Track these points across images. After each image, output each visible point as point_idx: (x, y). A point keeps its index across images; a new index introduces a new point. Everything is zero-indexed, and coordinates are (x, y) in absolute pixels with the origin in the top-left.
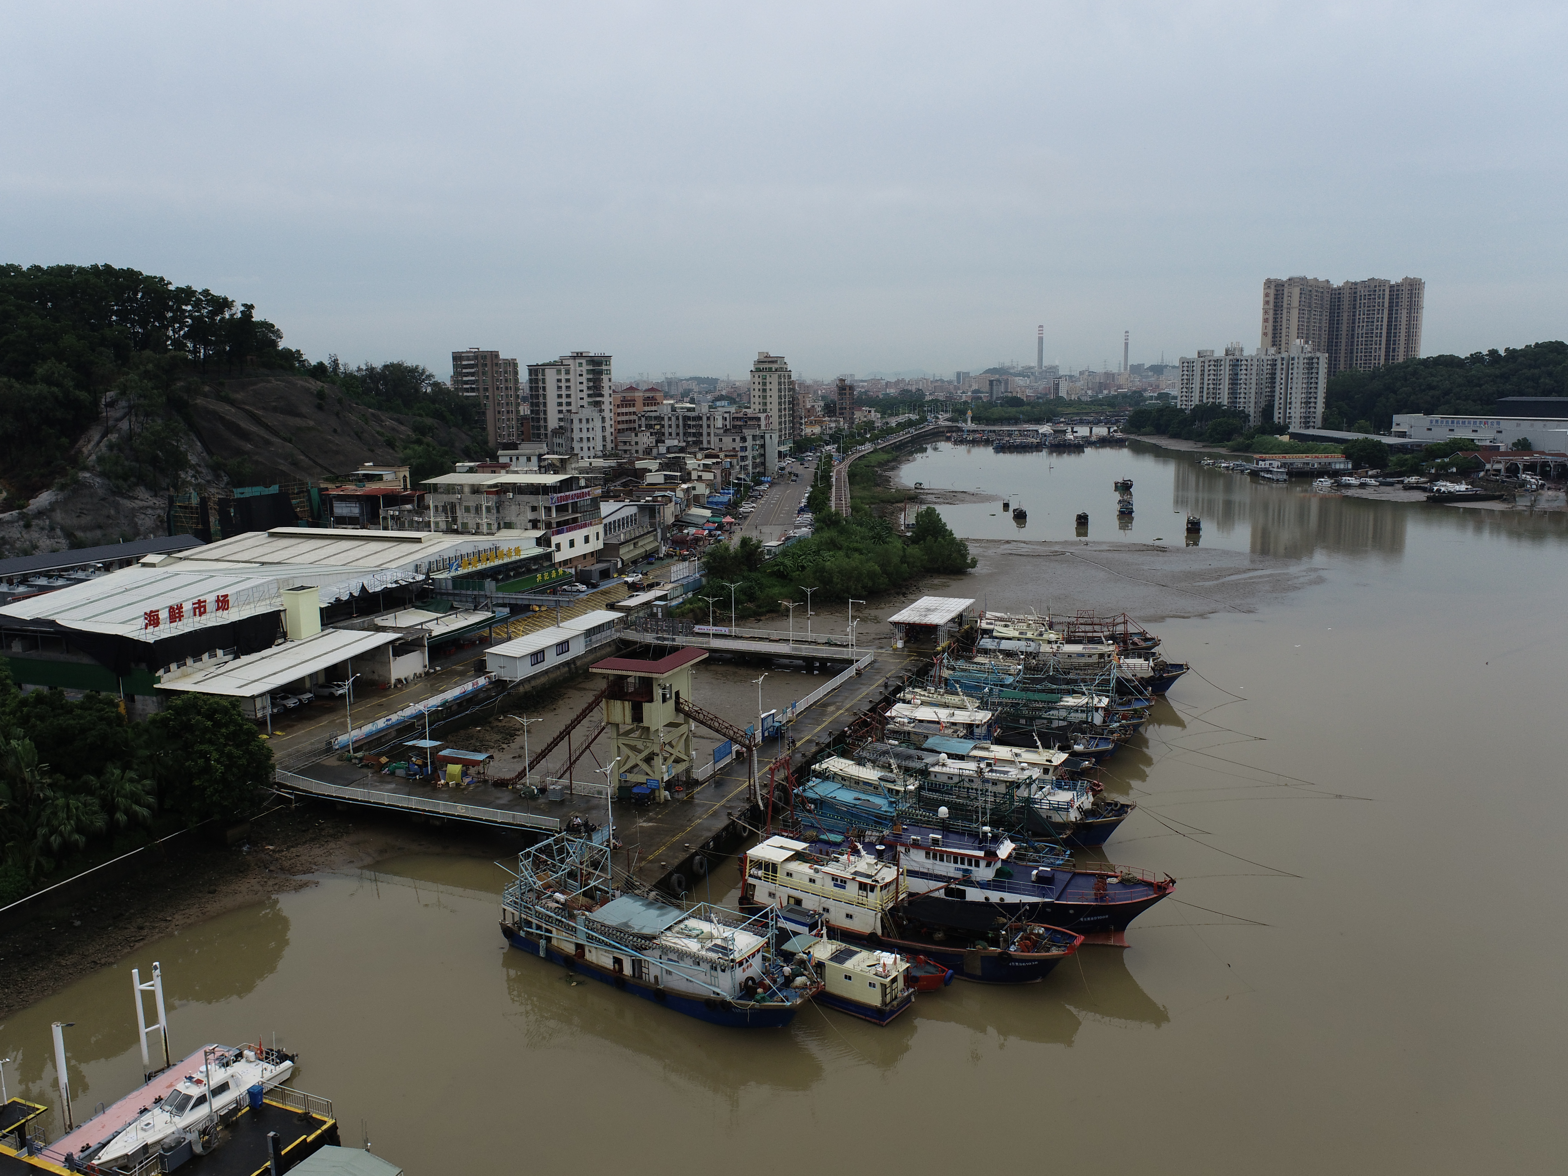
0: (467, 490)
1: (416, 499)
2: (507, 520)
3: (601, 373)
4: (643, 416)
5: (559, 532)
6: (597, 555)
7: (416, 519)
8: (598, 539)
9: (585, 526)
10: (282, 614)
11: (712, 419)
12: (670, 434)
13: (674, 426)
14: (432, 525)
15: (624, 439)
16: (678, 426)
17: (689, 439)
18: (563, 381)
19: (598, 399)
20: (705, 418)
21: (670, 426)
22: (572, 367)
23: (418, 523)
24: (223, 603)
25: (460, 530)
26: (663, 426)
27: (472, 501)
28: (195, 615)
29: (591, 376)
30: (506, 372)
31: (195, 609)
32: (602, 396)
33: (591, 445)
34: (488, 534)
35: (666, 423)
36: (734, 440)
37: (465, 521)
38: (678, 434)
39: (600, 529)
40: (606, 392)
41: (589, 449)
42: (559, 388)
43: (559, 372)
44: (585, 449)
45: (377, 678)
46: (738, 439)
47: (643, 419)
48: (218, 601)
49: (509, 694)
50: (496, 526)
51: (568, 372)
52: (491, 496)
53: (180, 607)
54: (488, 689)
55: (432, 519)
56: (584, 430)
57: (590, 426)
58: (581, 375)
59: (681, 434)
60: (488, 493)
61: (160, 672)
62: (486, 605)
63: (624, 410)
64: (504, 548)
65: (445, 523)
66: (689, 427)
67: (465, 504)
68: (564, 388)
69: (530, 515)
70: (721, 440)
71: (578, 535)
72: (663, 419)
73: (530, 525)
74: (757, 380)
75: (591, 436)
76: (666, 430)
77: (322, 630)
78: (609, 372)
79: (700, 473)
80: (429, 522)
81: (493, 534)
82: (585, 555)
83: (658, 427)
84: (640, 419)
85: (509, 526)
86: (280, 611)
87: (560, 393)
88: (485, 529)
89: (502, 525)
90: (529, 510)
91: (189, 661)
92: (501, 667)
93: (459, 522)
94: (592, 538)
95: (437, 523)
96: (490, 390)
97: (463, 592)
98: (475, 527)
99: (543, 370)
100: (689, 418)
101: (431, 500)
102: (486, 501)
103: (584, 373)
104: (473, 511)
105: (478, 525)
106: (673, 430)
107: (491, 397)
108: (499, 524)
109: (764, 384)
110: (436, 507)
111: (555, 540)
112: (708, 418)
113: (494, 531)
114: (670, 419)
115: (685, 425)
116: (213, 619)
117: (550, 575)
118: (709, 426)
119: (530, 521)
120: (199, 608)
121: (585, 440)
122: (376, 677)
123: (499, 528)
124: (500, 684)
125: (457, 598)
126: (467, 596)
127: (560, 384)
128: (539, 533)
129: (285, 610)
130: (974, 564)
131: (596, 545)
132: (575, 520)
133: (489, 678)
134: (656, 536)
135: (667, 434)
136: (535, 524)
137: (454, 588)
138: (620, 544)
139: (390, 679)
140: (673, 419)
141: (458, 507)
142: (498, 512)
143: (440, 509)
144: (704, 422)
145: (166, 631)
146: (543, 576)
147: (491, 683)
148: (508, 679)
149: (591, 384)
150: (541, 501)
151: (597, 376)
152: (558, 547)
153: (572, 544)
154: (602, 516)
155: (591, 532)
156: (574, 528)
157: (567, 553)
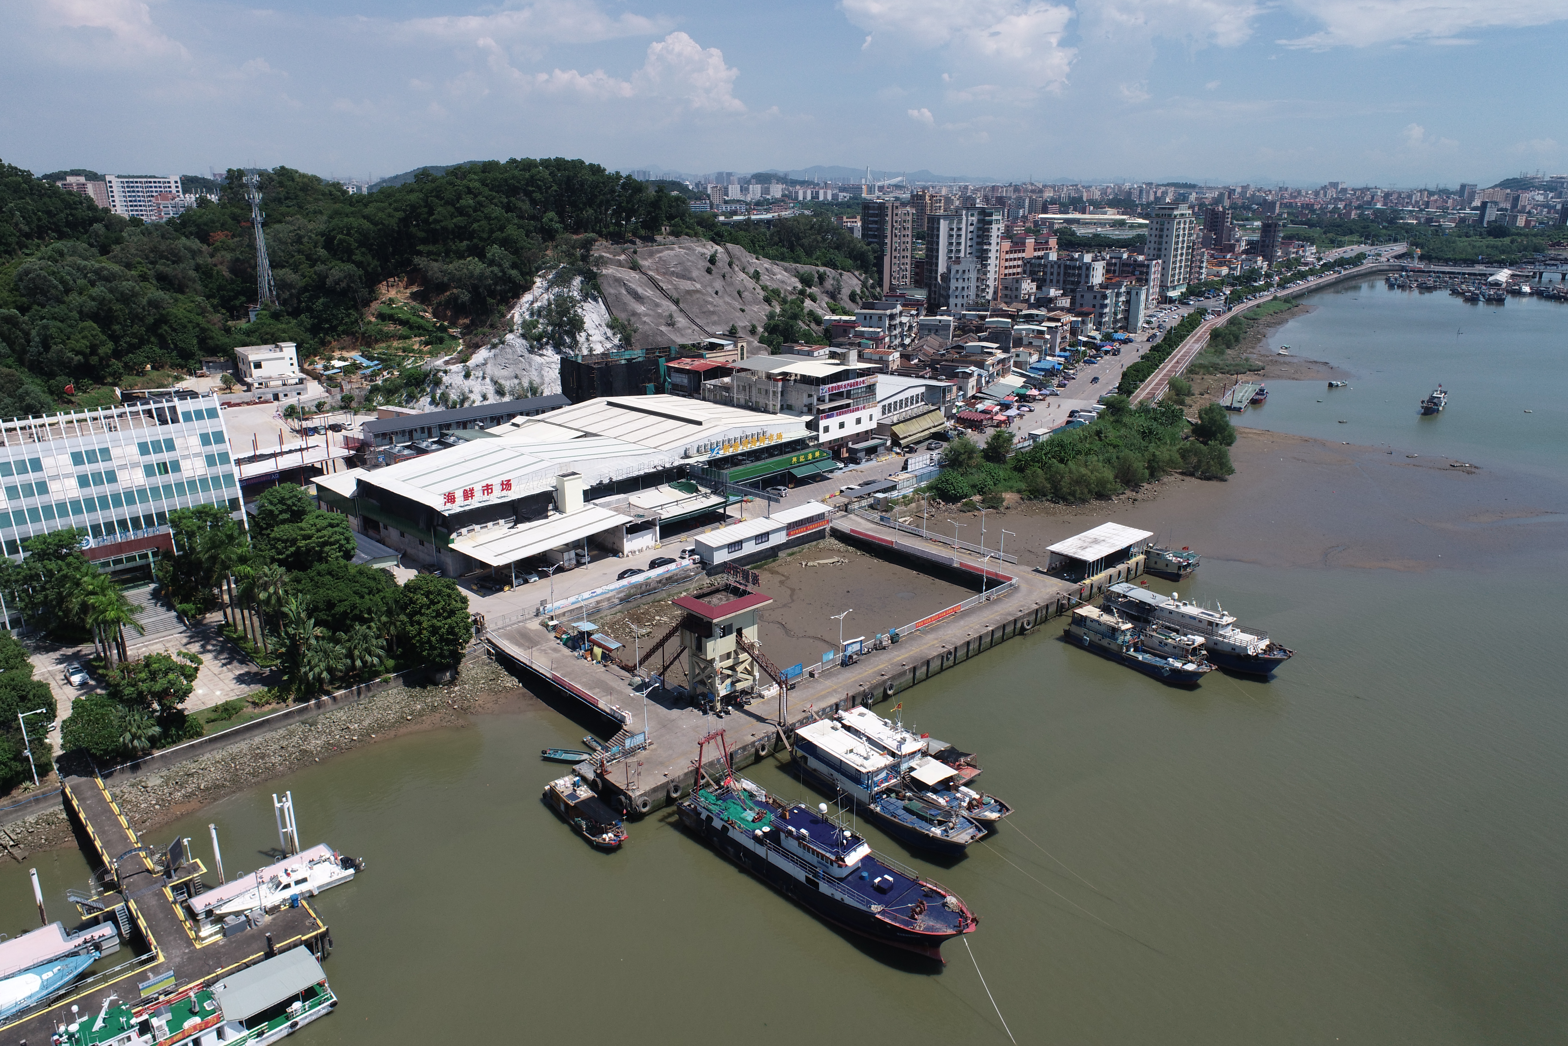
3: (990, 223)
4: (1028, 263)
5: (830, 417)
6: (868, 435)
8: (871, 420)
9: (858, 409)
10: (556, 493)
12: (1051, 281)
13: (1055, 274)
15: (1007, 285)
16: (1059, 274)
18: (956, 229)
19: (985, 247)
20: (1084, 268)
21: (1052, 274)
22: (965, 217)
23: (725, 397)
24: (507, 485)
25: (753, 407)
26: (1045, 273)
27: (763, 385)
28: (484, 494)
29: (981, 226)
31: (484, 491)
32: (989, 244)
33: (966, 293)
34: (771, 414)
35: (1049, 270)
37: (758, 401)
38: (1058, 281)
39: (873, 412)
42: (951, 236)
43: (952, 221)
47: (1028, 265)
48: (502, 484)
50: (779, 407)
51: (960, 222)
52: (778, 382)
53: (472, 490)
54: (689, 570)
55: (735, 395)
56: (961, 280)
57: (966, 276)
58: (972, 225)
59: (1061, 282)
60: (776, 380)
61: (454, 536)
62: (725, 489)
63: (1012, 256)
64: (769, 434)
65: (744, 402)
66: (1069, 276)
67: (759, 386)
68: (955, 237)
69: (805, 402)
72: (1046, 266)
74: (1155, 226)
75: (966, 285)
76: (1048, 277)
77: (585, 505)
78: (998, 222)
82: (856, 434)
83: (1040, 274)
84: (1025, 265)
85: (790, 407)
86: (554, 491)
87: (951, 241)
91: (477, 527)
94: (865, 420)
98: (764, 406)
99: (939, 219)
100: (1069, 267)
102: (773, 387)
104: (763, 392)
105: (767, 406)
106: (1055, 278)
108: (782, 405)
109: (1162, 230)
113: (777, 412)
114: (1052, 267)
116: (499, 498)
117: (806, 458)
119: (805, 407)
120: (487, 490)
123: (780, 410)
124: (701, 565)
125: (703, 482)
127: (952, 233)
128: (809, 418)
129: (558, 490)
131: (869, 425)
132: (848, 405)
133: (693, 559)
136: (807, 410)
138: (893, 425)
139: (623, 551)
140: (1056, 266)
141: (753, 388)
142: (782, 395)
143: (741, 388)
144: (1083, 272)
145: (461, 506)
146: (798, 459)
147: (693, 564)
148: (708, 562)
150: (814, 390)
151: (987, 226)
152: (826, 429)
153: (842, 425)
154: (878, 399)
155: (864, 414)
156: (846, 413)
157: (835, 434)
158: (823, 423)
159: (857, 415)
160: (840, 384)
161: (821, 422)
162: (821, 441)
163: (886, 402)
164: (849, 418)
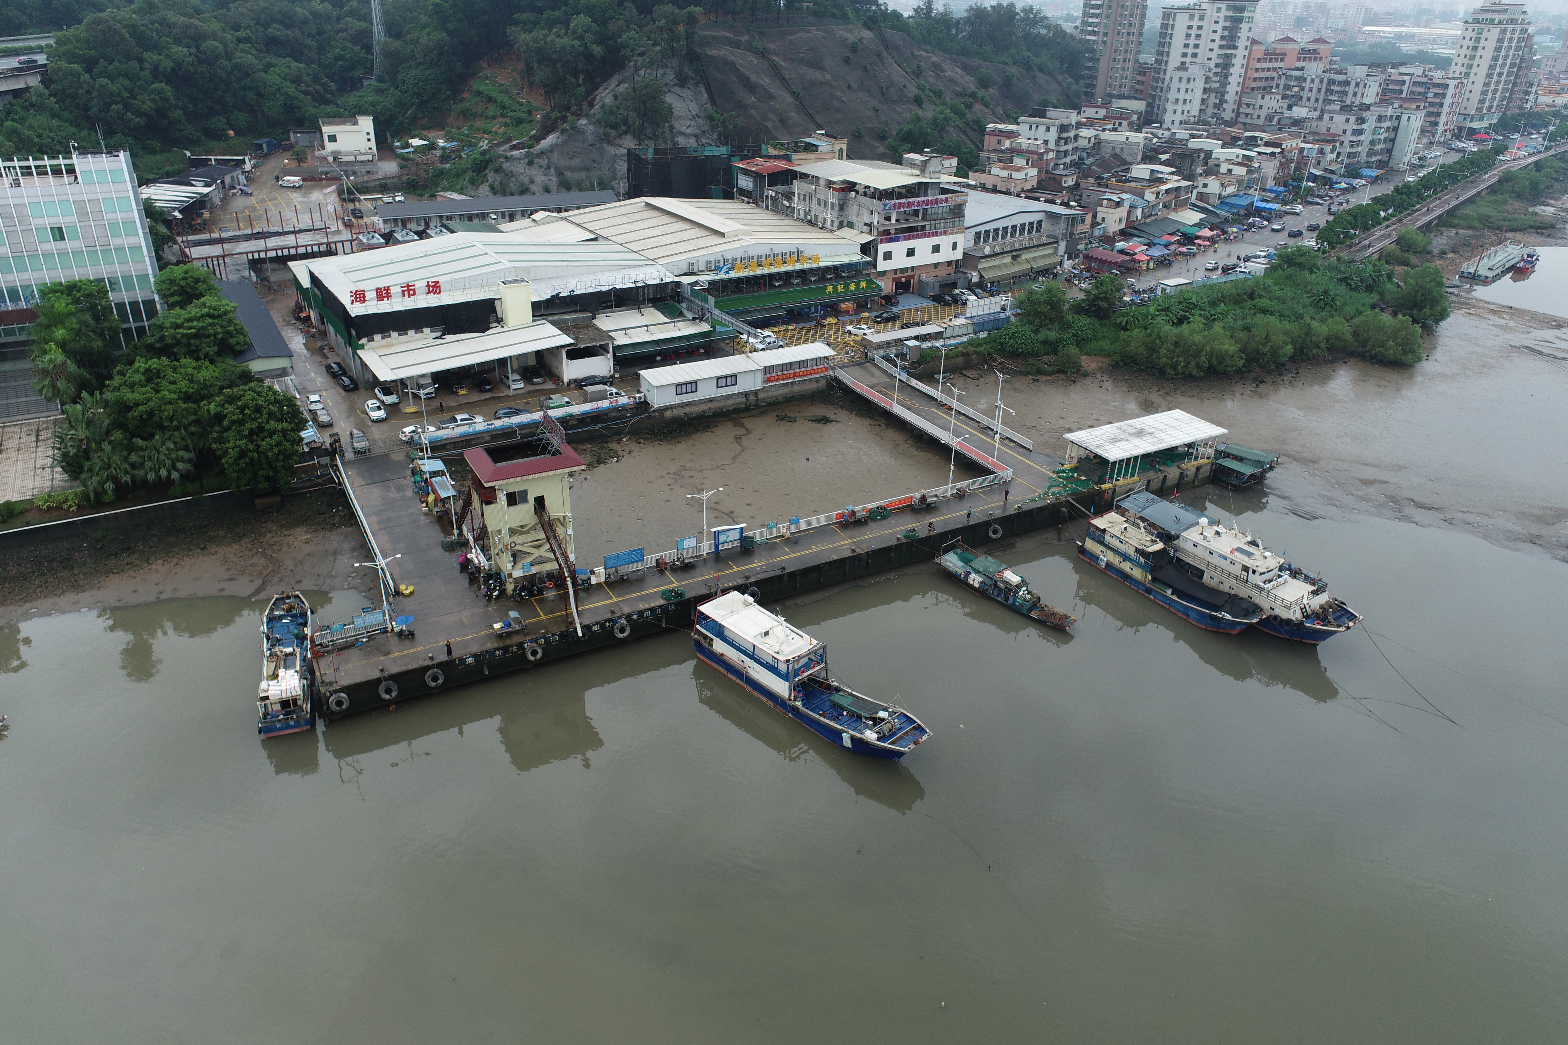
2: (850, 219)
3: (1240, 20)
4: (1284, 74)
5: (892, 240)
6: (957, 265)
7: (786, 204)
8: (954, 249)
9: (936, 234)
10: (497, 303)
11: (1362, 85)
12: (1309, 99)
13: (1315, 90)
14: (795, 213)
15: (1249, 101)
16: (1319, 90)
18: (1195, 28)
19: (1229, 51)
20: (1353, 84)
21: (1311, 90)
22: (1208, 13)
23: (786, 208)
24: (434, 288)
25: (812, 222)
26: (1303, 89)
27: (824, 194)
28: (404, 296)
29: (1228, 24)
30: (1131, 15)
31: (403, 291)
32: (1235, 48)
35: (1307, 85)
37: (816, 214)
40: (1242, 43)
42: (1188, 36)
43: (1192, 17)
44: (1179, 112)
47: (1283, 78)
48: (428, 286)
49: (646, 416)
50: (837, 224)
51: (1202, 18)
52: (835, 193)
53: (387, 289)
55: (796, 206)
56: (1183, 91)
57: (1190, 87)
58: (1217, 22)
60: (834, 189)
61: (363, 341)
65: (803, 213)
66: (1331, 94)
67: (818, 196)
68: (1193, 36)
69: (866, 218)
70: (1331, 118)
71: (922, 244)
72: (1305, 80)
73: (864, 228)
75: (1188, 97)
76: (1305, 94)
77: (534, 321)
78: (1250, 19)
79: (1231, 167)
80: (794, 210)
81: (833, 232)
82: (935, 264)
83: (1296, 89)
84: (1280, 77)
85: (851, 225)
86: (495, 299)
87: (1187, 42)
88: (828, 225)
90: (866, 213)
91: (394, 334)
92: (647, 390)
94: (946, 248)
96: (1110, 35)
97: (696, 301)
99: (1175, 14)
100: (1334, 82)
101: (796, 187)
102: (833, 198)
103: (1221, 20)
104: (823, 204)
105: (824, 221)
106: (1313, 96)
107: (1109, 42)
108: (840, 222)
110: (799, 195)
112: (1357, 84)
113: (834, 229)
114: (1313, 81)
115: (1327, 91)
116: (423, 301)
117: (846, 287)
118: (1355, 94)
119: (865, 223)
120: (409, 290)
121: (1181, 102)
124: (643, 406)
125: (689, 306)
126: (696, 305)
127: (1190, 32)
129: (500, 299)
131: (949, 256)
133: (635, 397)
134: (1056, 248)
138: (984, 257)
139: (562, 378)
140: (1317, 81)
141: (813, 198)
144: (1351, 89)
145: (373, 307)
146: (835, 288)
147: (634, 403)
148: (652, 403)
149: (1226, 33)
150: (877, 206)
151: (1235, 25)
152: (888, 256)
153: (911, 253)
154: (967, 224)
155: (945, 241)
156: (918, 237)
157: (900, 261)
158: (883, 248)
159: (935, 240)
160: (911, 200)
161: (880, 246)
162: (879, 269)
163: (982, 229)
164: (922, 246)
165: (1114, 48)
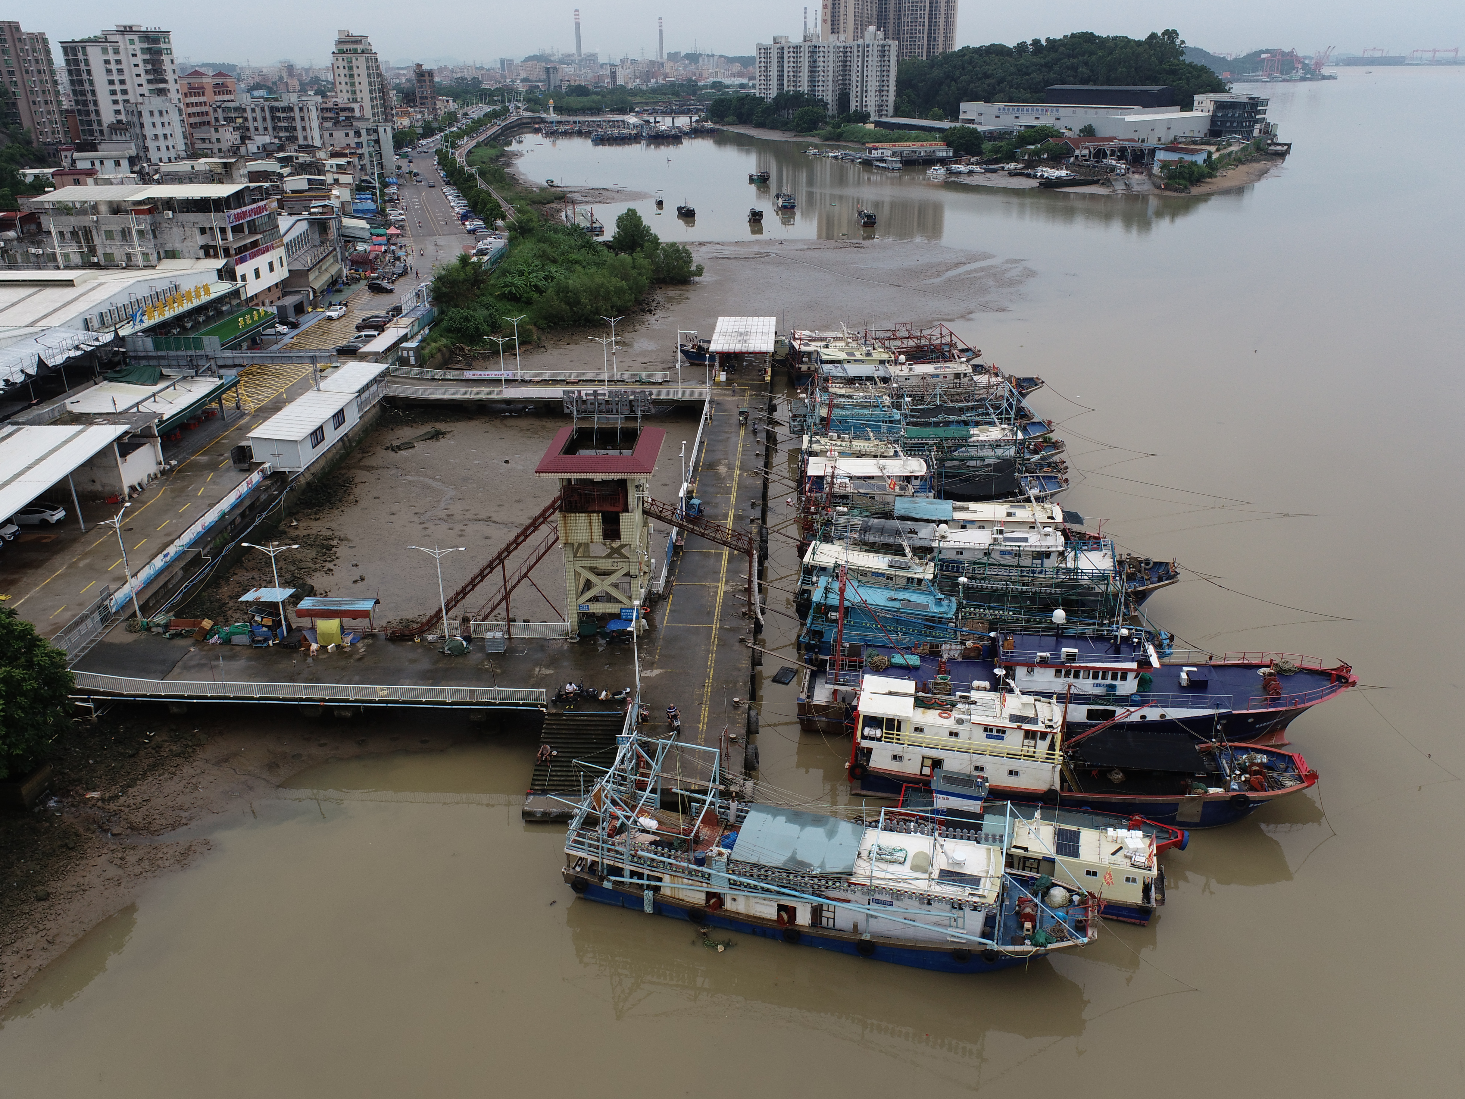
0: (103, 209)
1: (17, 222)
2: (169, 247)
3: (159, 52)
4: (219, 107)
5: (242, 260)
6: (284, 287)
7: (33, 251)
8: (282, 266)
9: (266, 250)
11: (305, 110)
12: (256, 129)
13: (259, 119)
14: (59, 258)
15: (203, 136)
16: (264, 119)
17: (281, 134)
18: (113, 62)
19: (161, 86)
20: (296, 109)
21: (255, 119)
22: (121, 45)
23: (37, 256)
25: (102, 263)
26: (246, 119)
27: (115, 224)
29: (147, 57)
30: (34, 51)
32: (165, 81)
33: (170, 143)
34: (146, 267)
35: (249, 115)
36: (347, 135)
37: (109, 251)
38: (266, 129)
39: (281, 252)
40: (170, 77)
41: (168, 148)
42: (109, 71)
43: (105, 51)
44: (163, 148)
45: (100, 488)
46: (352, 133)
47: (220, 111)
49: (291, 489)
50: (155, 256)
51: (116, 51)
52: (142, 216)
54: (268, 488)
55: (58, 251)
56: (159, 125)
57: (166, 119)
58: (134, 55)
59: (270, 129)
60: (137, 212)
62: (209, 368)
63: (193, 100)
64: (186, 286)
65: (78, 255)
66: (280, 120)
67: (104, 228)
68: (115, 72)
69: (201, 240)
70: (331, 135)
71: (261, 262)
72: (244, 110)
73: (201, 253)
74: (341, 64)
75: (168, 132)
76: (251, 124)
78: (169, 51)
79: (336, 176)
80: (54, 255)
81: (153, 267)
82: (269, 288)
83: (240, 120)
84: (215, 110)
85: (172, 255)
87: (111, 78)
88: (140, 261)
89: (162, 255)
90: (197, 232)
92: (274, 455)
93: (100, 252)
94: (277, 265)
95: (66, 256)
96: (17, 73)
97: (172, 353)
98: (124, 258)
99: (84, 48)
100: (277, 109)
101: (50, 224)
102: (135, 224)
103: (138, 53)
104: (118, 237)
105: (129, 256)
106: (259, 124)
107: (20, 83)
108: (158, 253)
109: (351, 68)
110: (61, 234)
111: (240, 270)
112: (301, 109)
113: (154, 263)
114: (253, 110)
115: (273, 118)
117: (252, 318)
118: (303, 119)
119: (202, 247)
122: (97, 487)
123: (159, 259)
124: (278, 477)
125: (164, 362)
126: (177, 358)
127: (109, 67)
128: (220, 263)
130: (700, 272)
131: (281, 274)
132: (255, 244)
133: (262, 471)
134: (336, 256)
135: (252, 129)
136: (209, 251)
137: (157, 347)
138: (308, 270)
139: (122, 489)
140: (258, 110)
141: (94, 233)
142: (155, 237)
143: (68, 236)
144: (297, 114)
146: (245, 320)
147: (265, 478)
148: (287, 470)
149: (149, 67)
150: (214, 220)
151: (156, 57)
152: (244, 279)
153: (257, 274)
155: (274, 257)
156: (256, 254)
157: (253, 284)
159: (268, 257)
161: (236, 268)
162: (245, 297)
165: (28, 89)
